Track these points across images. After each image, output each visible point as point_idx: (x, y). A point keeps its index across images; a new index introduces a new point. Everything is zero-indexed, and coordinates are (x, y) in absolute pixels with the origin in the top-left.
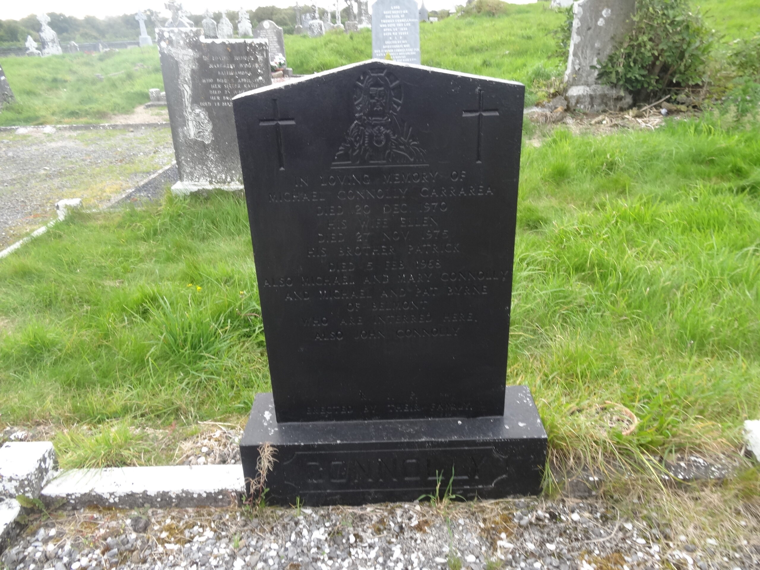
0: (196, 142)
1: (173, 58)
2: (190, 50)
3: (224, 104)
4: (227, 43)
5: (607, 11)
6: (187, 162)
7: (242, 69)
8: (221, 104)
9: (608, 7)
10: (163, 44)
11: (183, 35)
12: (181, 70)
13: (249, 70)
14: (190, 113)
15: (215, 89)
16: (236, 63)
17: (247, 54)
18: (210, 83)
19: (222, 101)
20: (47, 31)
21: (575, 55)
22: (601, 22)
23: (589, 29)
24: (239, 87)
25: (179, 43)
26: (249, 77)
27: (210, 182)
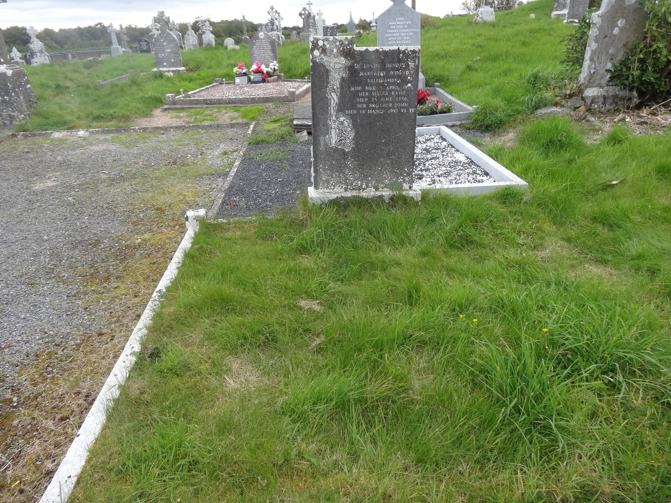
0: (336, 150)
1: (324, 66)
2: (343, 58)
3: (370, 112)
4: (381, 50)
5: (622, 21)
6: (324, 170)
7: (392, 77)
8: (366, 112)
9: (623, 18)
10: (316, 53)
11: (338, 43)
12: (330, 78)
13: (399, 77)
14: (335, 122)
15: (362, 97)
16: (387, 70)
17: (399, 61)
18: (358, 91)
19: (368, 108)
20: (35, 42)
21: (591, 60)
22: (616, 31)
23: (606, 37)
24: (387, 94)
25: (333, 51)
26: (398, 84)
27: (346, 190)
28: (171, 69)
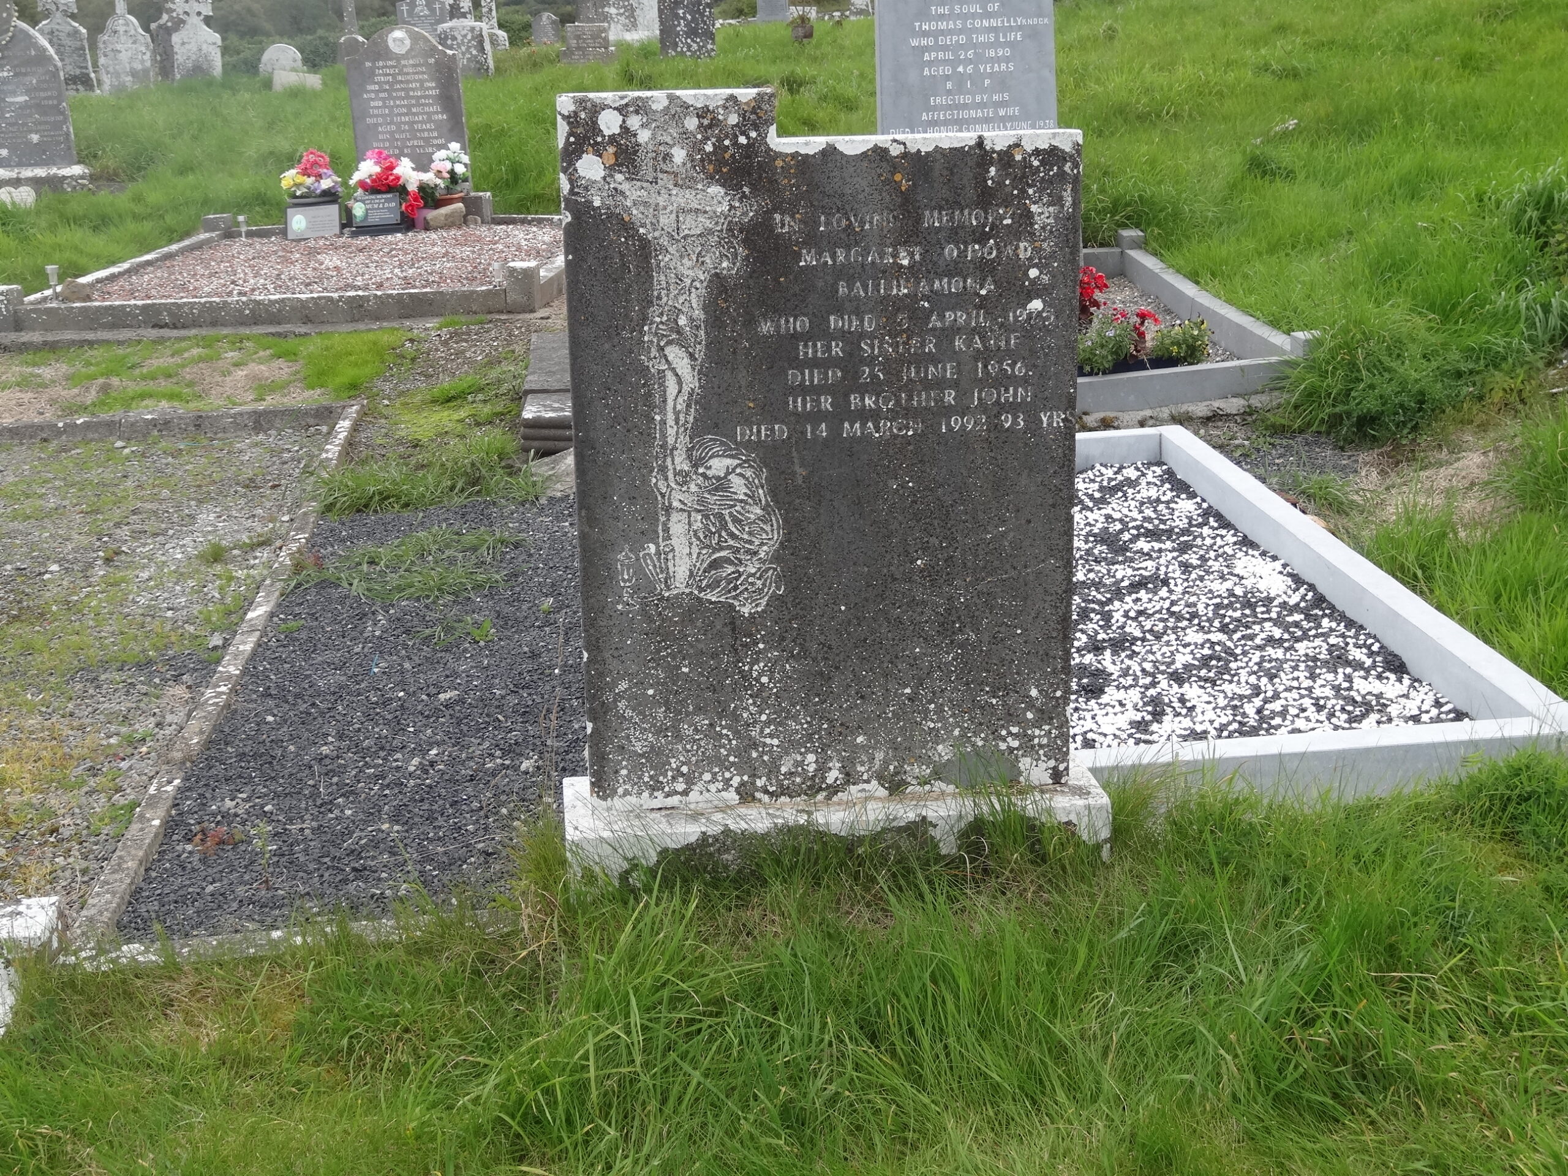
0: (693, 609)
1: (627, 227)
2: (716, 190)
3: (851, 429)
4: (895, 151)
6: (639, 704)
7: (954, 270)
8: (835, 431)
10: (590, 167)
11: (692, 123)
12: (659, 279)
13: (984, 269)
14: (684, 479)
15: (814, 363)
16: (930, 242)
17: (986, 198)
18: (795, 337)
19: (842, 413)
24: (930, 347)
25: (668, 157)
26: (983, 304)
27: (746, 795)
28: (28, 173)
